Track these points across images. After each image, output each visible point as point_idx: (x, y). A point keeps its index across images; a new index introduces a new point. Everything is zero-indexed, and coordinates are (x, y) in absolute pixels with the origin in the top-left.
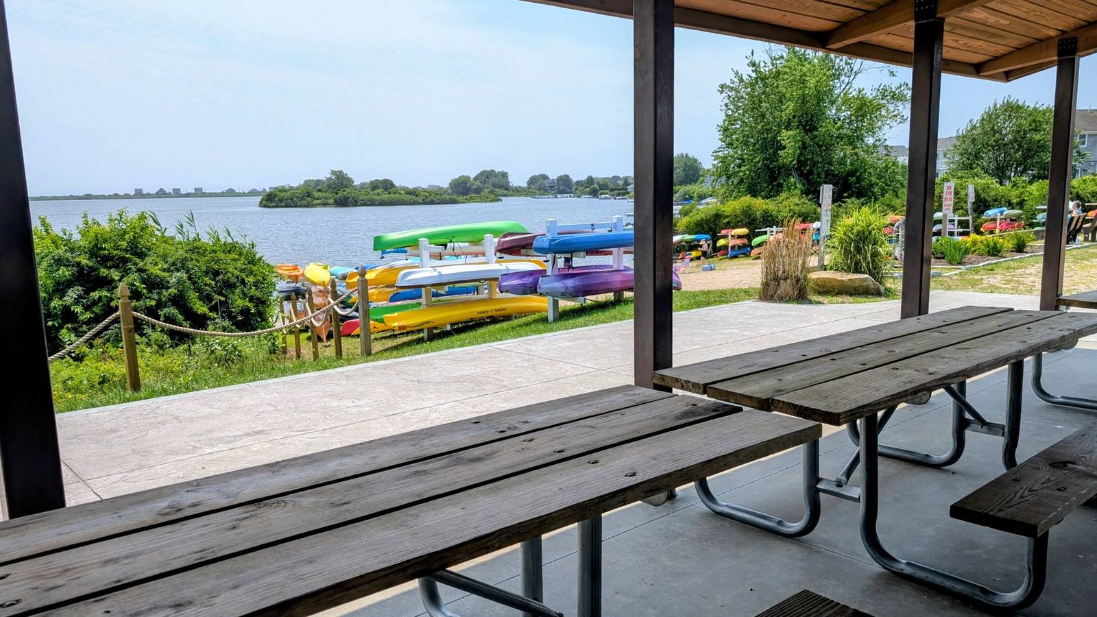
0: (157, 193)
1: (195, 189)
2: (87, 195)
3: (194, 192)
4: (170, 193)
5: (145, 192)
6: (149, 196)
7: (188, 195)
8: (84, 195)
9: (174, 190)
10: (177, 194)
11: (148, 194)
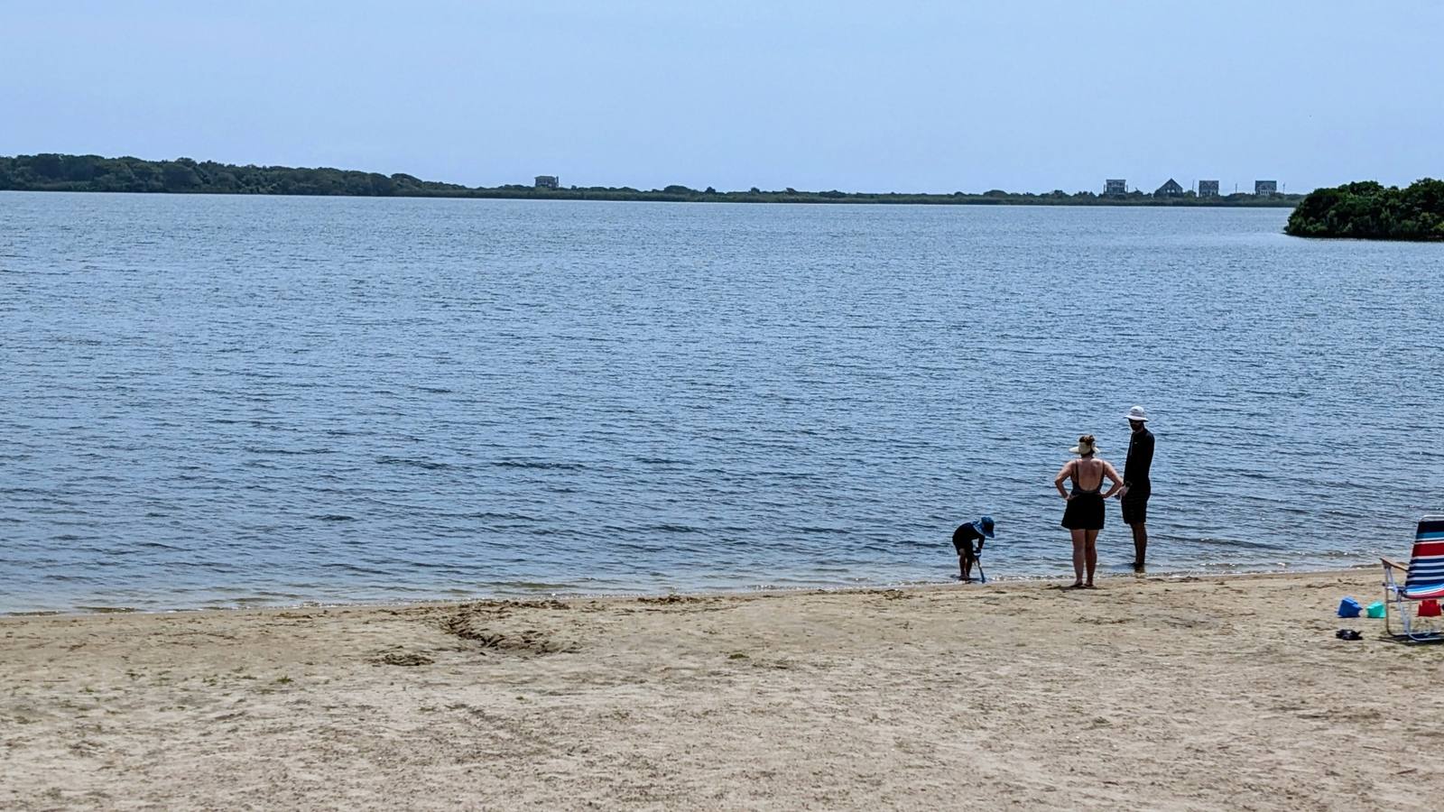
0: (1158, 193)
1: (1258, 184)
2: (992, 193)
3: (1253, 192)
4: (1191, 193)
5: (1130, 189)
6: (1138, 199)
7: (1235, 201)
8: (986, 194)
9: (1203, 184)
10: (1209, 196)
11: (1138, 194)
